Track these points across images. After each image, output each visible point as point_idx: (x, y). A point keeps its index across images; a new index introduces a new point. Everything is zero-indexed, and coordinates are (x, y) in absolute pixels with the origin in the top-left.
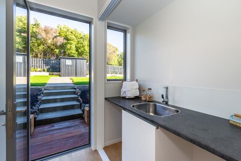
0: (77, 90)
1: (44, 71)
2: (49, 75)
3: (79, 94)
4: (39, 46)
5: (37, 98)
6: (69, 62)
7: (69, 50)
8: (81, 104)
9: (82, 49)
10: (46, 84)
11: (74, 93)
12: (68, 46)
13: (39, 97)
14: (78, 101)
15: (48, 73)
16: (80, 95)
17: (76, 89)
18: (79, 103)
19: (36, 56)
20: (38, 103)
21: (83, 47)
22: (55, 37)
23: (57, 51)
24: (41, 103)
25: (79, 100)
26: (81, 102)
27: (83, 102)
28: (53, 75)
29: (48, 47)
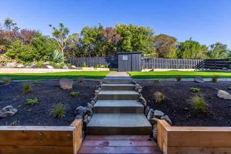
0: (137, 84)
1: (106, 67)
2: (110, 70)
3: (140, 90)
4: (102, 46)
5: (95, 92)
6: (125, 58)
7: (126, 46)
8: (145, 108)
9: (137, 43)
10: (105, 77)
11: (133, 89)
12: (125, 42)
13: (97, 91)
14: (140, 101)
15: (109, 69)
16: (141, 93)
17: (135, 84)
18: (142, 106)
19: (101, 56)
20: (94, 99)
21: (138, 40)
22: (114, 36)
23: (115, 48)
24: (97, 99)
25: (141, 99)
26: (146, 104)
27: (148, 104)
28: (112, 70)
29: (109, 47)
